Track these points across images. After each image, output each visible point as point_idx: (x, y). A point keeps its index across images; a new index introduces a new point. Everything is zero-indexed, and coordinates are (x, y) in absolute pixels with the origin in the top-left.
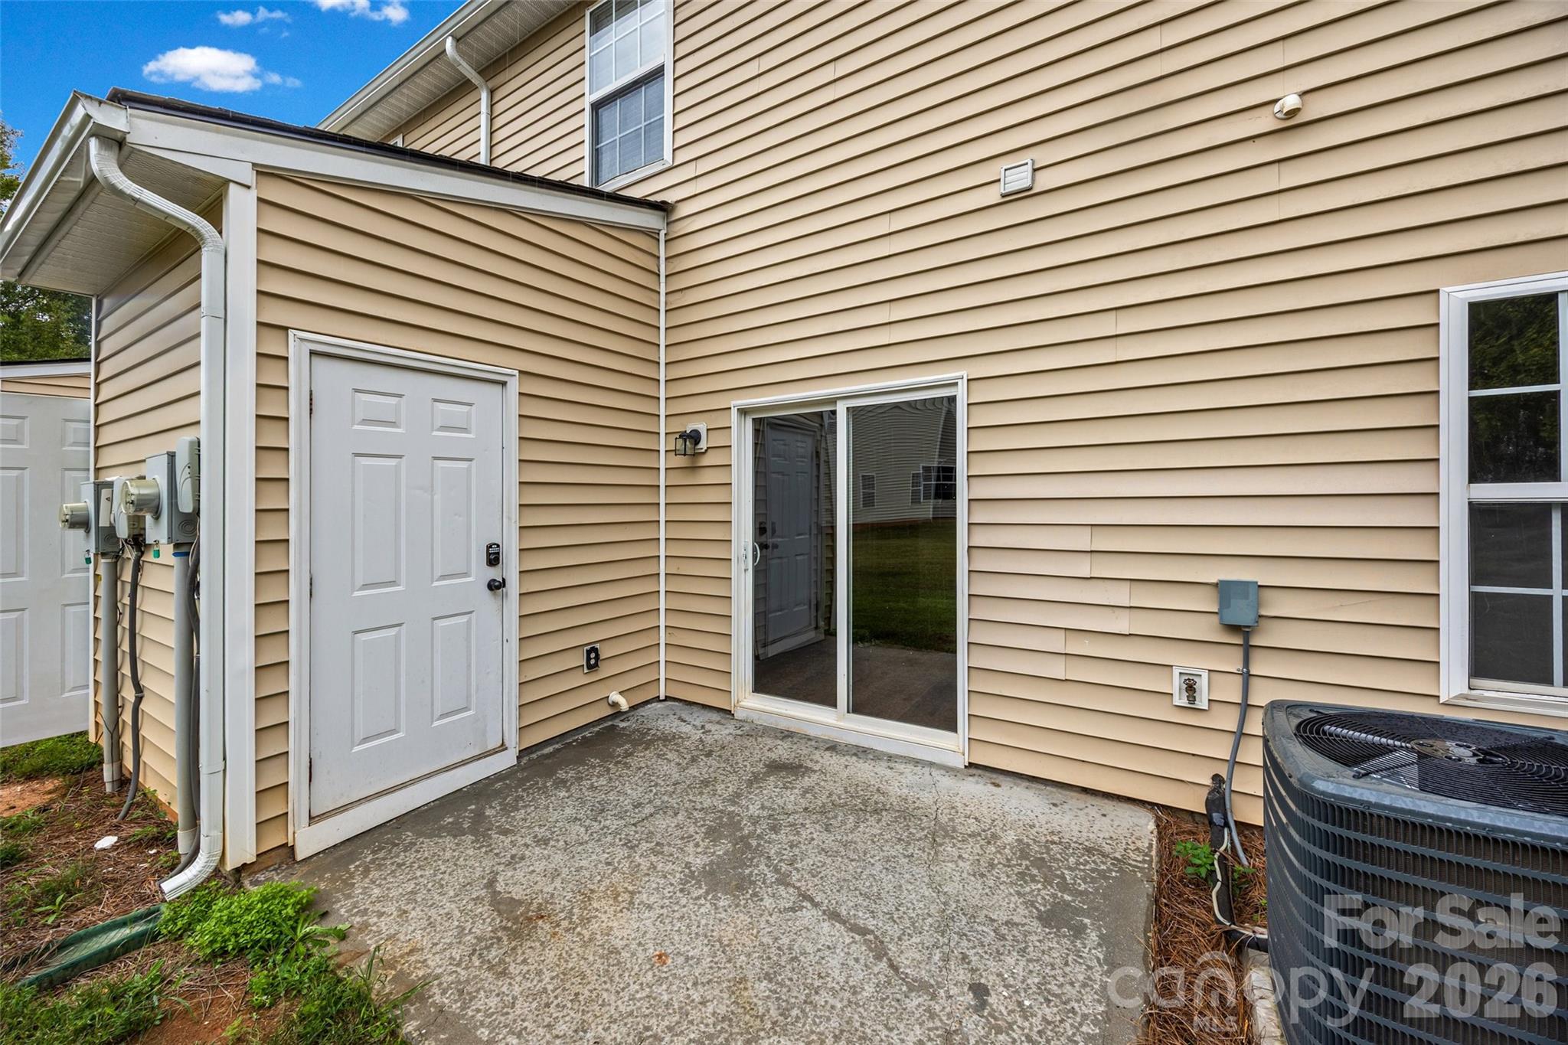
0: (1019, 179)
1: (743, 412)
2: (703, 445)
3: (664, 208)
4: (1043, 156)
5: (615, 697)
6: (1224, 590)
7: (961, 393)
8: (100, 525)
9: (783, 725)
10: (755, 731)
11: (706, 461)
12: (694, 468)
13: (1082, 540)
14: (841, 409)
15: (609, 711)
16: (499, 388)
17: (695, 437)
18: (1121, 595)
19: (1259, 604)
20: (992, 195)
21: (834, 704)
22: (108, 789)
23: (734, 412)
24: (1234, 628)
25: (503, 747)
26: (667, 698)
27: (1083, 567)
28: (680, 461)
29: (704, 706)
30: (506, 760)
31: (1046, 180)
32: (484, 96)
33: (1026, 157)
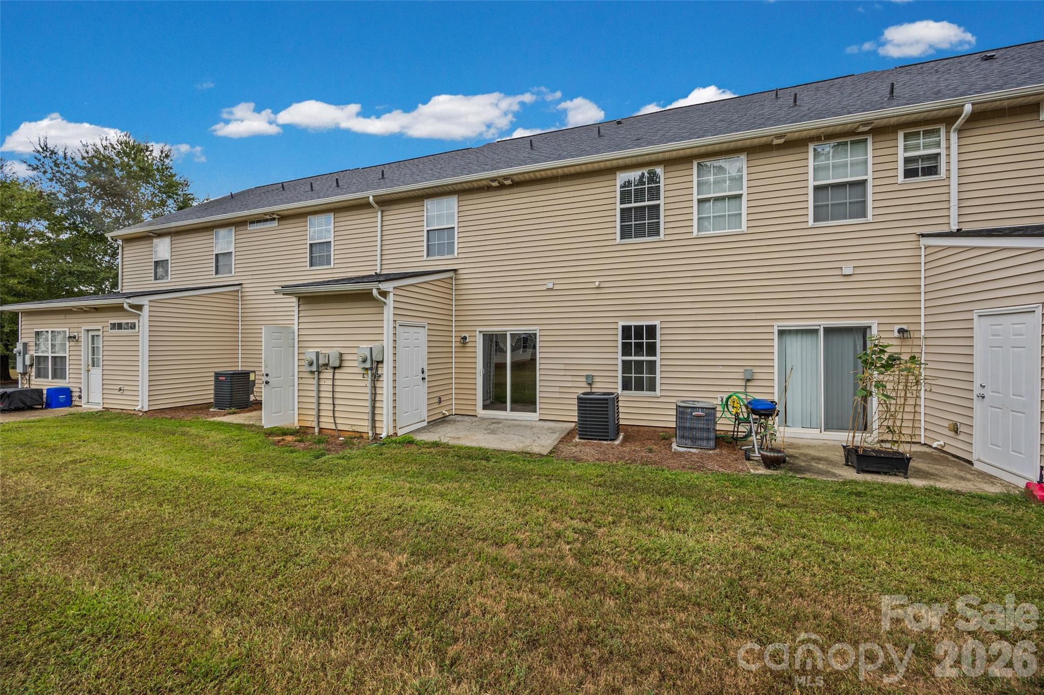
0: (550, 286)
1: (480, 332)
2: (467, 340)
3: (455, 270)
4: (556, 281)
5: (444, 412)
6: (587, 376)
7: (538, 332)
8: (320, 363)
9: (492, 417)
10: (483, 419)
11: (468, 345)
12: (464, 347)
13: (562, 367)
14: (508, 334)
15: (442, 416)
16: (423, 328)
17: (465, 338)
18: (570, 379)
19: (592, 379)
20: (544, 288)
21: (506, 410)
22: (316, 434)
23: (478, 332)
24: (589, 384)
25: (424, 421)
26: (455, 414)
27: (563, 373)
28: (459, 344)
29: (468, 415)
30: (425, 424)
31: (556, 287)
32: (379, 213)
33: (552, 281)
